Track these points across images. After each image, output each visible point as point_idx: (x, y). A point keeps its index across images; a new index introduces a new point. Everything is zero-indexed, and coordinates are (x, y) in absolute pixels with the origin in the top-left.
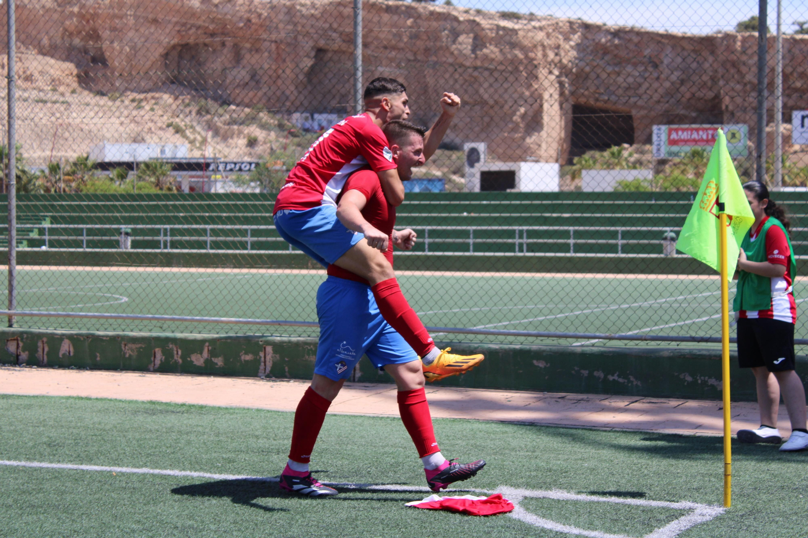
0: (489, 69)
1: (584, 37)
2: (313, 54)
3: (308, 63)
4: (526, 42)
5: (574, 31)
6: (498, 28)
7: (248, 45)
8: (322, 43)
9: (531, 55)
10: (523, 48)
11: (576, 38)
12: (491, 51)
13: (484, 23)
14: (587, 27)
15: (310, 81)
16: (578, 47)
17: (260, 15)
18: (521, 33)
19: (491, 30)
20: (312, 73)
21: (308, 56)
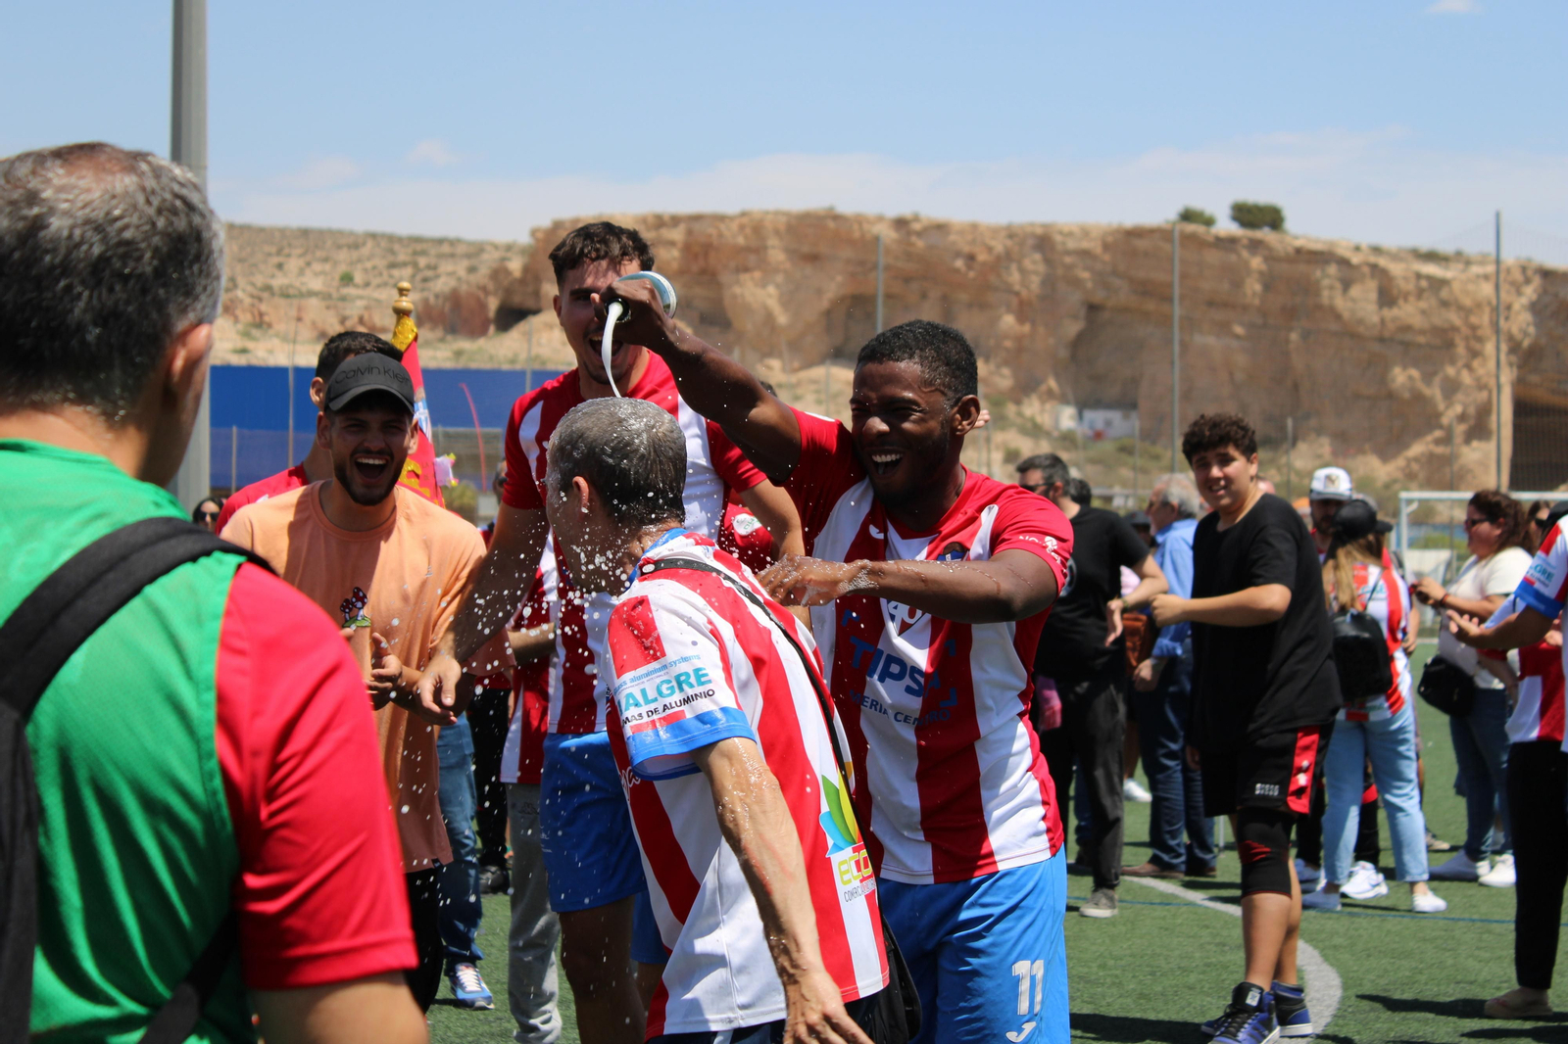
0: (1402, 344)
1: (1544, 292)
2: (1083, 312)
3: (1073, 328)
4: (1467, 302)
5: (1528, 281)
6: (1419, 276)
7: (964, 297)
8: (1099, 296)
9: (1474, 320)
10: (1460, 308)
11: (1530, 292)
12: (1408, 312)
13: (1396, 269)
14: (1547, 274)
15: (1074, 357)
16: (1534, 308)
17: (990, 249)
18: (1456, 286)
19: (1406, 279)
20: (1077, 343)
21: (1075, 317)
